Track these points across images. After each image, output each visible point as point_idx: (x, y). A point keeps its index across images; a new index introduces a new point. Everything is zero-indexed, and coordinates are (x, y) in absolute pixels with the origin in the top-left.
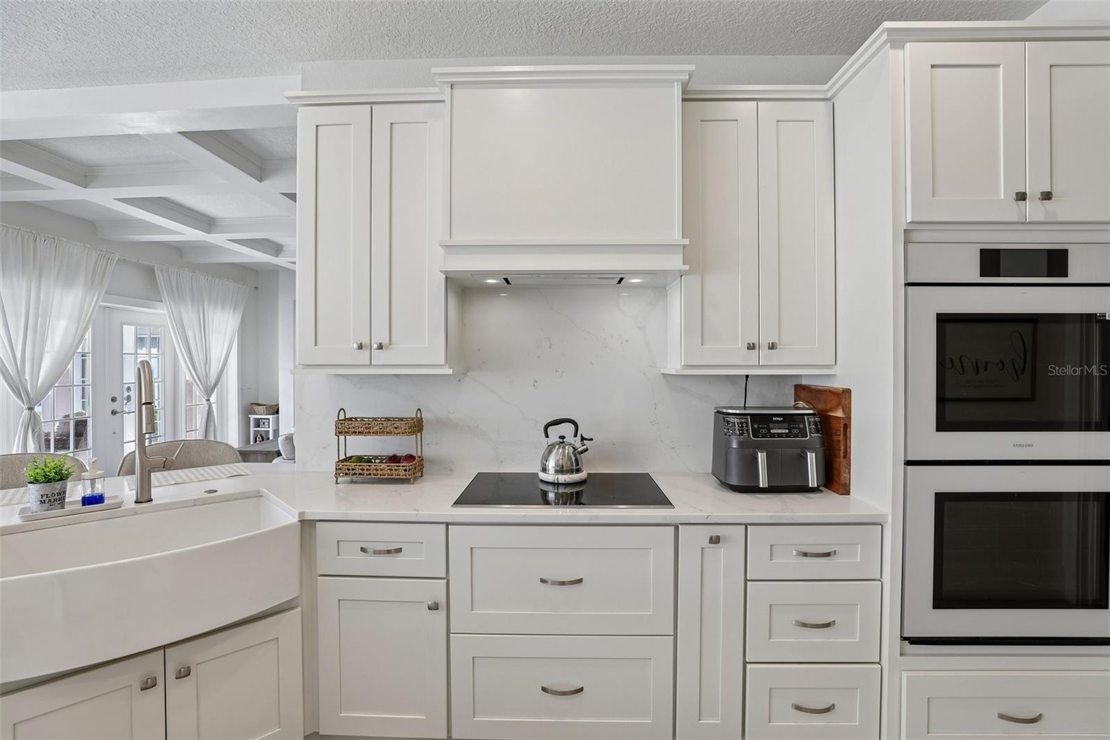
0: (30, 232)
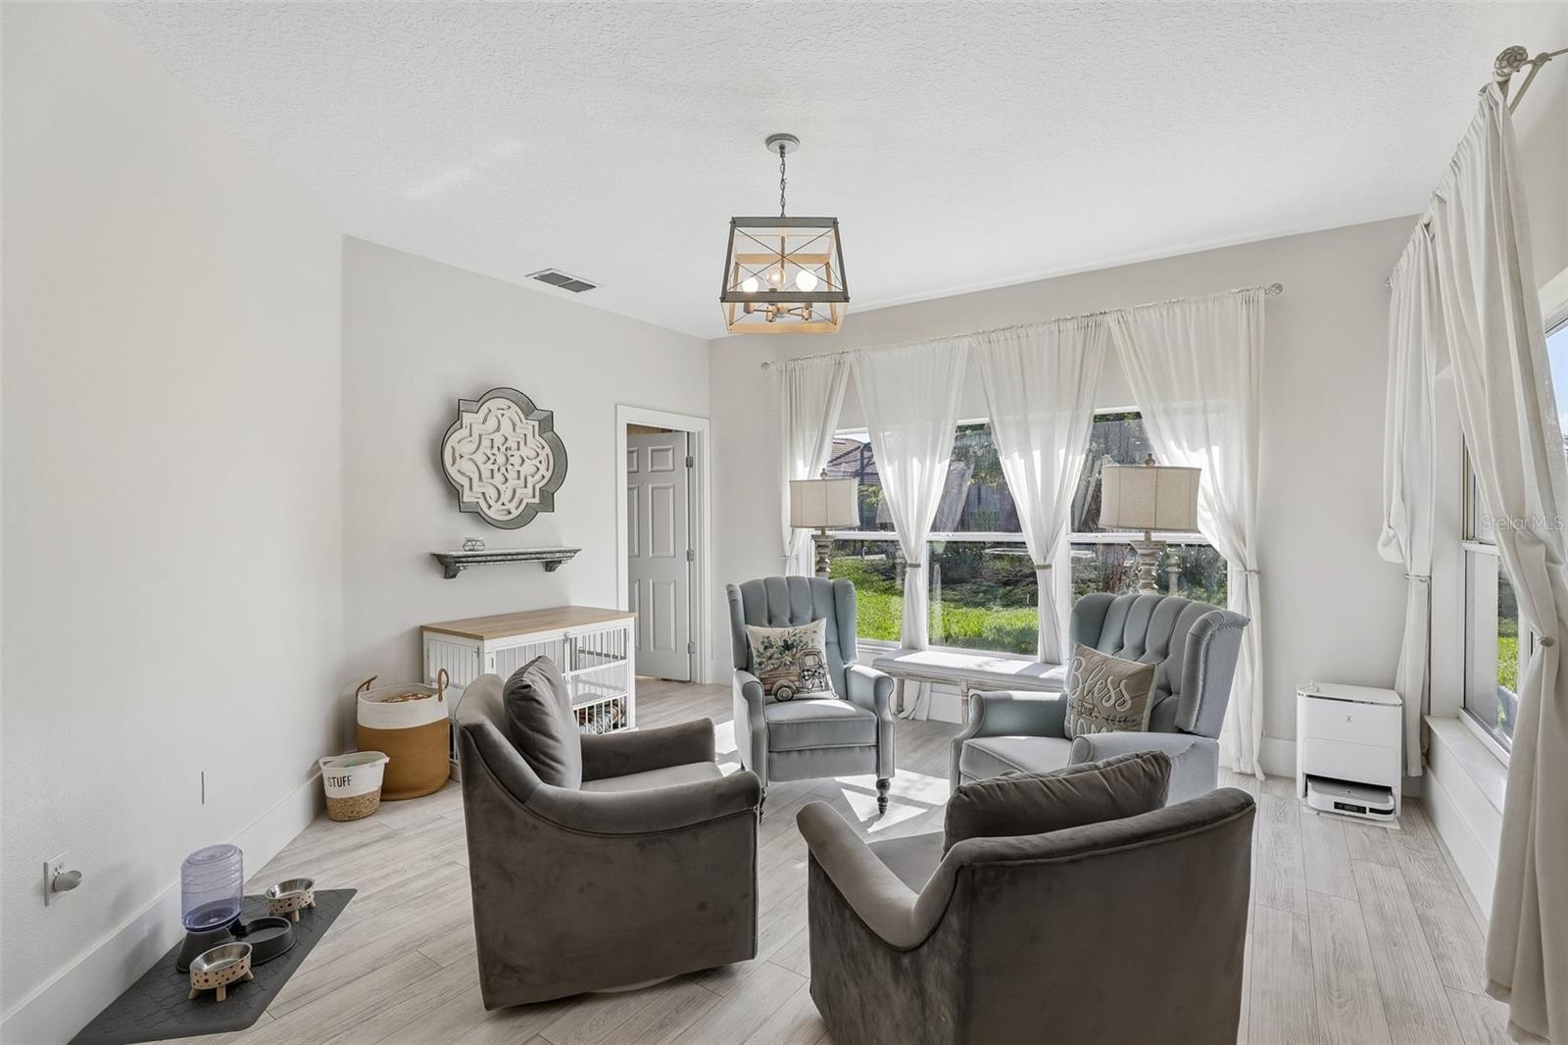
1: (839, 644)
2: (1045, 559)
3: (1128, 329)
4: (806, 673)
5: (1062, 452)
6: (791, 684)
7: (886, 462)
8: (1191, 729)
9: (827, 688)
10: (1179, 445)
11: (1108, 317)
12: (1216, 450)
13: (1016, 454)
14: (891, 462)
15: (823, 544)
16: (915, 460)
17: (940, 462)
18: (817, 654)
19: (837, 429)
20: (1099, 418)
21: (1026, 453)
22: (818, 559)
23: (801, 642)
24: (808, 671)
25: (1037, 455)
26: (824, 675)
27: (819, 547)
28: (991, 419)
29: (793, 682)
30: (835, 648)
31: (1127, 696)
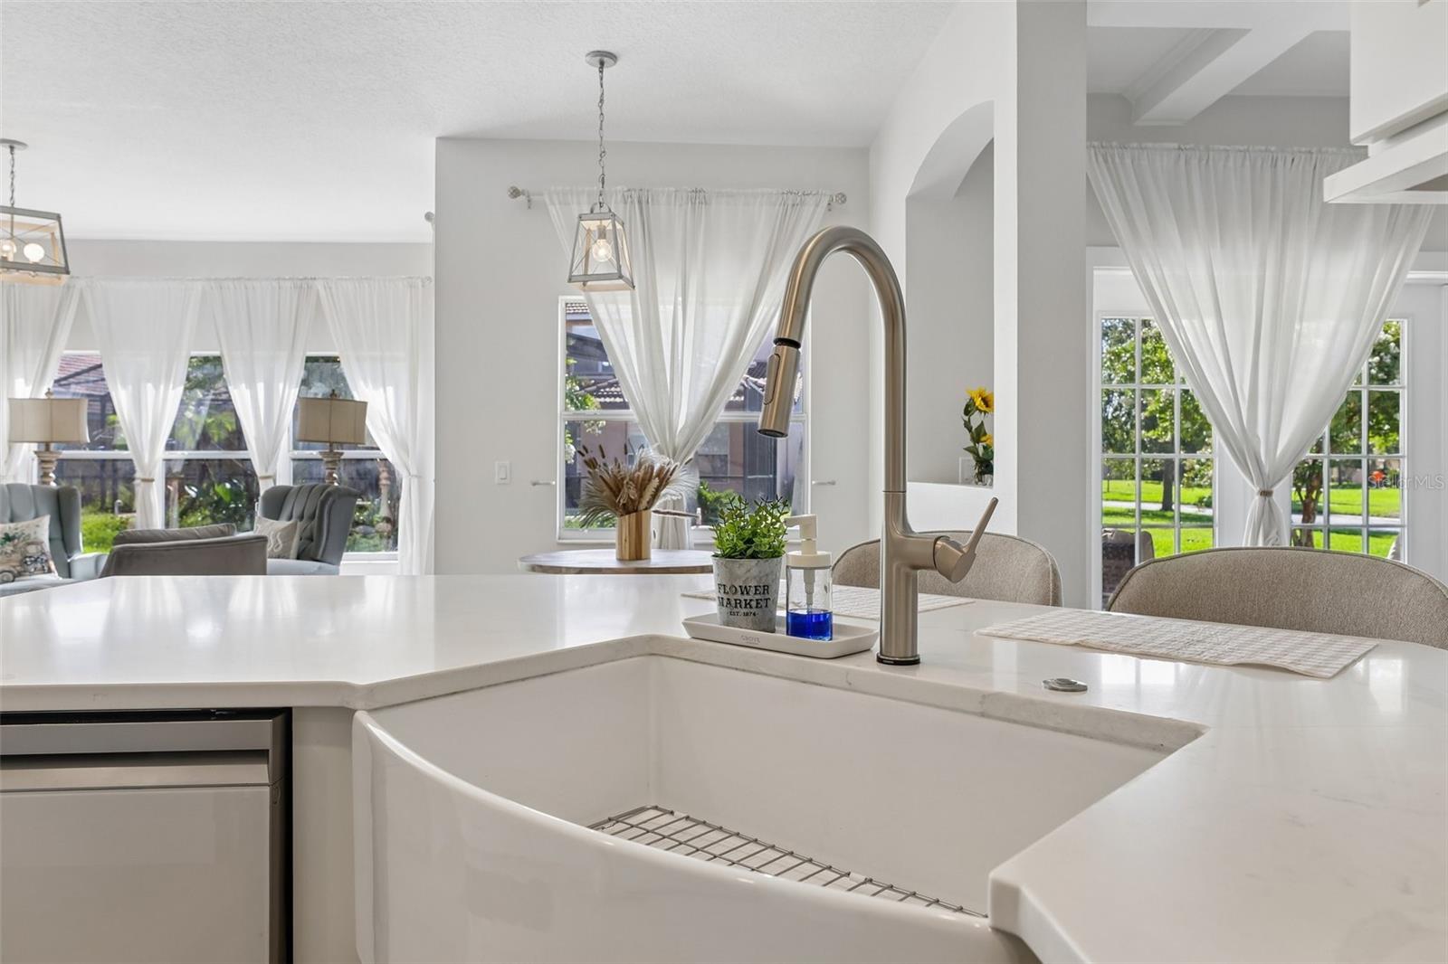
0: (1266, 150)
1: (63, 540)
2: (267, 470)
3: (332, 296)
4: (28, 559)
5: (281, 386)
6: (12, 569)
7: (119, 386)
8: (319, 558)
9: (50, 571)
10: (365, 382)
11: (316, 282)
12: (390, 390)
13: (243, 385)
14: (124, 385)
15: (46, 459)
16: (150, 386)
17: (174, 388)
18: (41, 543)
19: (66, 349)
20: (309, 359)
21: (252, 385)
22: (41, 474)
23: (23, 534)
24: (30, 557)
25: (261, 387)
26: (47, 561)
27: (42, 462)
28: (221, 352)
29: (14, 567)
30: (59, 544)
31: (280, 542)
